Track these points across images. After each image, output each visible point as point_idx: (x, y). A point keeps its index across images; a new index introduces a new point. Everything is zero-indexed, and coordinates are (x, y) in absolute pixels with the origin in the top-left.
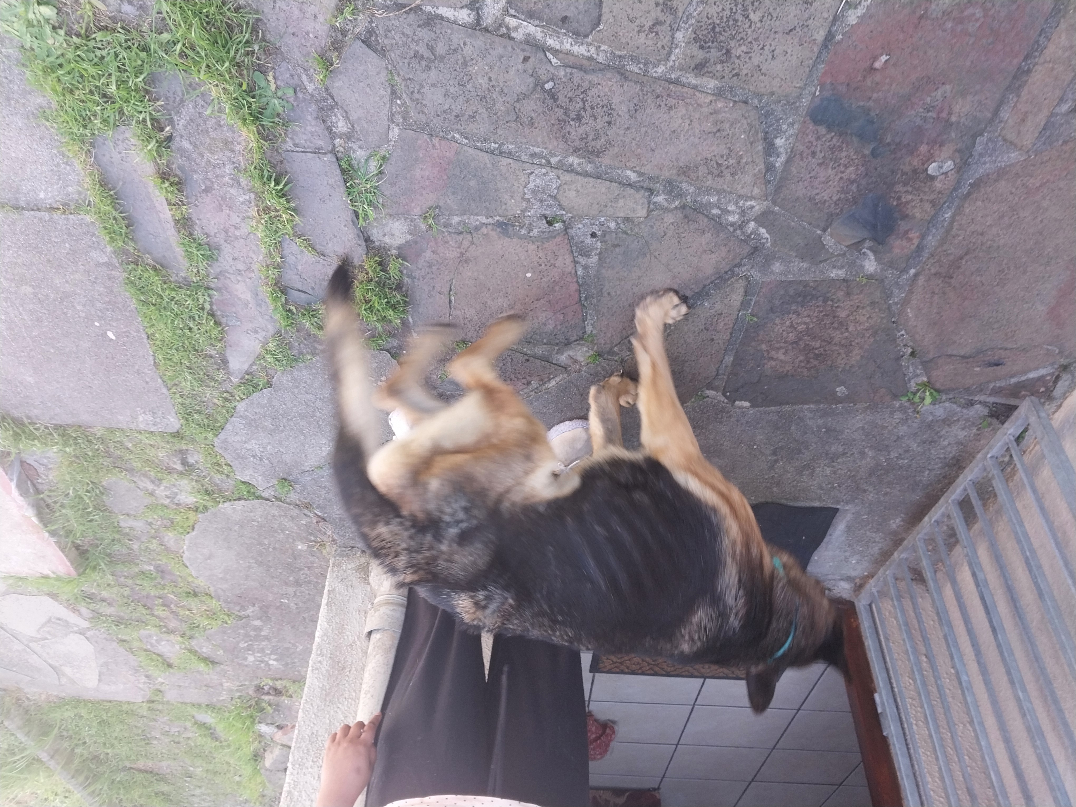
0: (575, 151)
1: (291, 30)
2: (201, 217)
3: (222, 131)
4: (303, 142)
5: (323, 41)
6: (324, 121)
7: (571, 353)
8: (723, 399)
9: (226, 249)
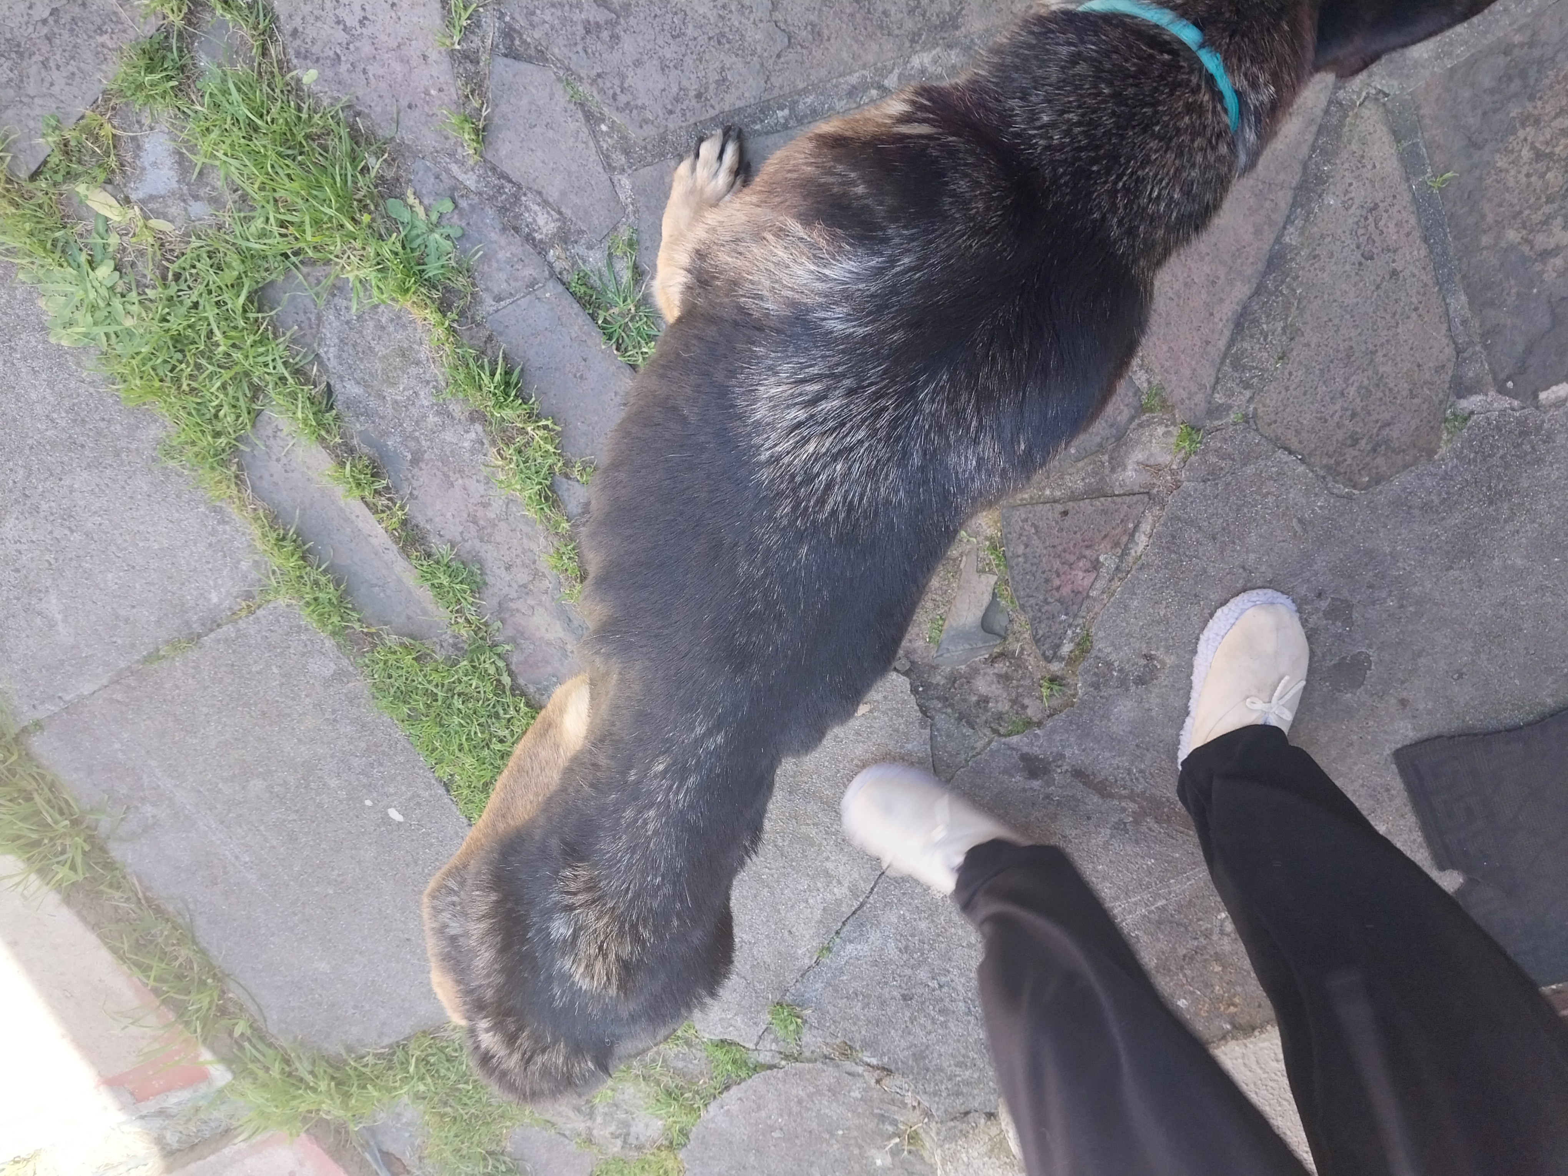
0: (913, 41)
1: (404, 103)
2: (430, 513)
3: (389, 334)
4: (504, 286)
5: (453, 90)
6: (516, 229)
7: (1138, 456)
8: (1505, 402)
9: (489, 554)
